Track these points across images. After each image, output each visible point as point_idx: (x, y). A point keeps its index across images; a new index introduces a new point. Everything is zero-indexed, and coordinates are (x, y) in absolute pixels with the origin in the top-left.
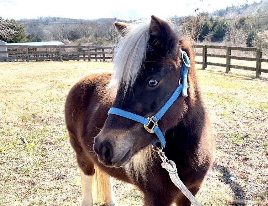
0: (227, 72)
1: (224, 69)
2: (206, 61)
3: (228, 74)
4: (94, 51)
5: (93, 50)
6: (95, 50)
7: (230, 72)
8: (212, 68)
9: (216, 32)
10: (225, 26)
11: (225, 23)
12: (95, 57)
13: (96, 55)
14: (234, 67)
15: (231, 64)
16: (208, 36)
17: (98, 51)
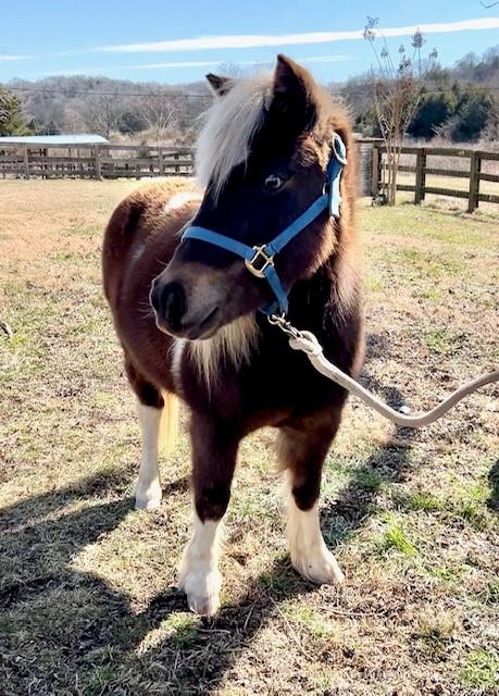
0: (470, 211)
1: (463, 203)
2: (423, 184)
3: (473, 215)
4: (172, 159)
5: (170, 155)
6: (176, 156)
7: (476, 210)
8: (437, 201)
9: (465, 119)
10: (487, 105)
11: (488, 98)
12: (174, 171)
13: (177, 167)
14: (486, 198)
15: (480, 192)
16: (446, 127)
17: (181, 158)
